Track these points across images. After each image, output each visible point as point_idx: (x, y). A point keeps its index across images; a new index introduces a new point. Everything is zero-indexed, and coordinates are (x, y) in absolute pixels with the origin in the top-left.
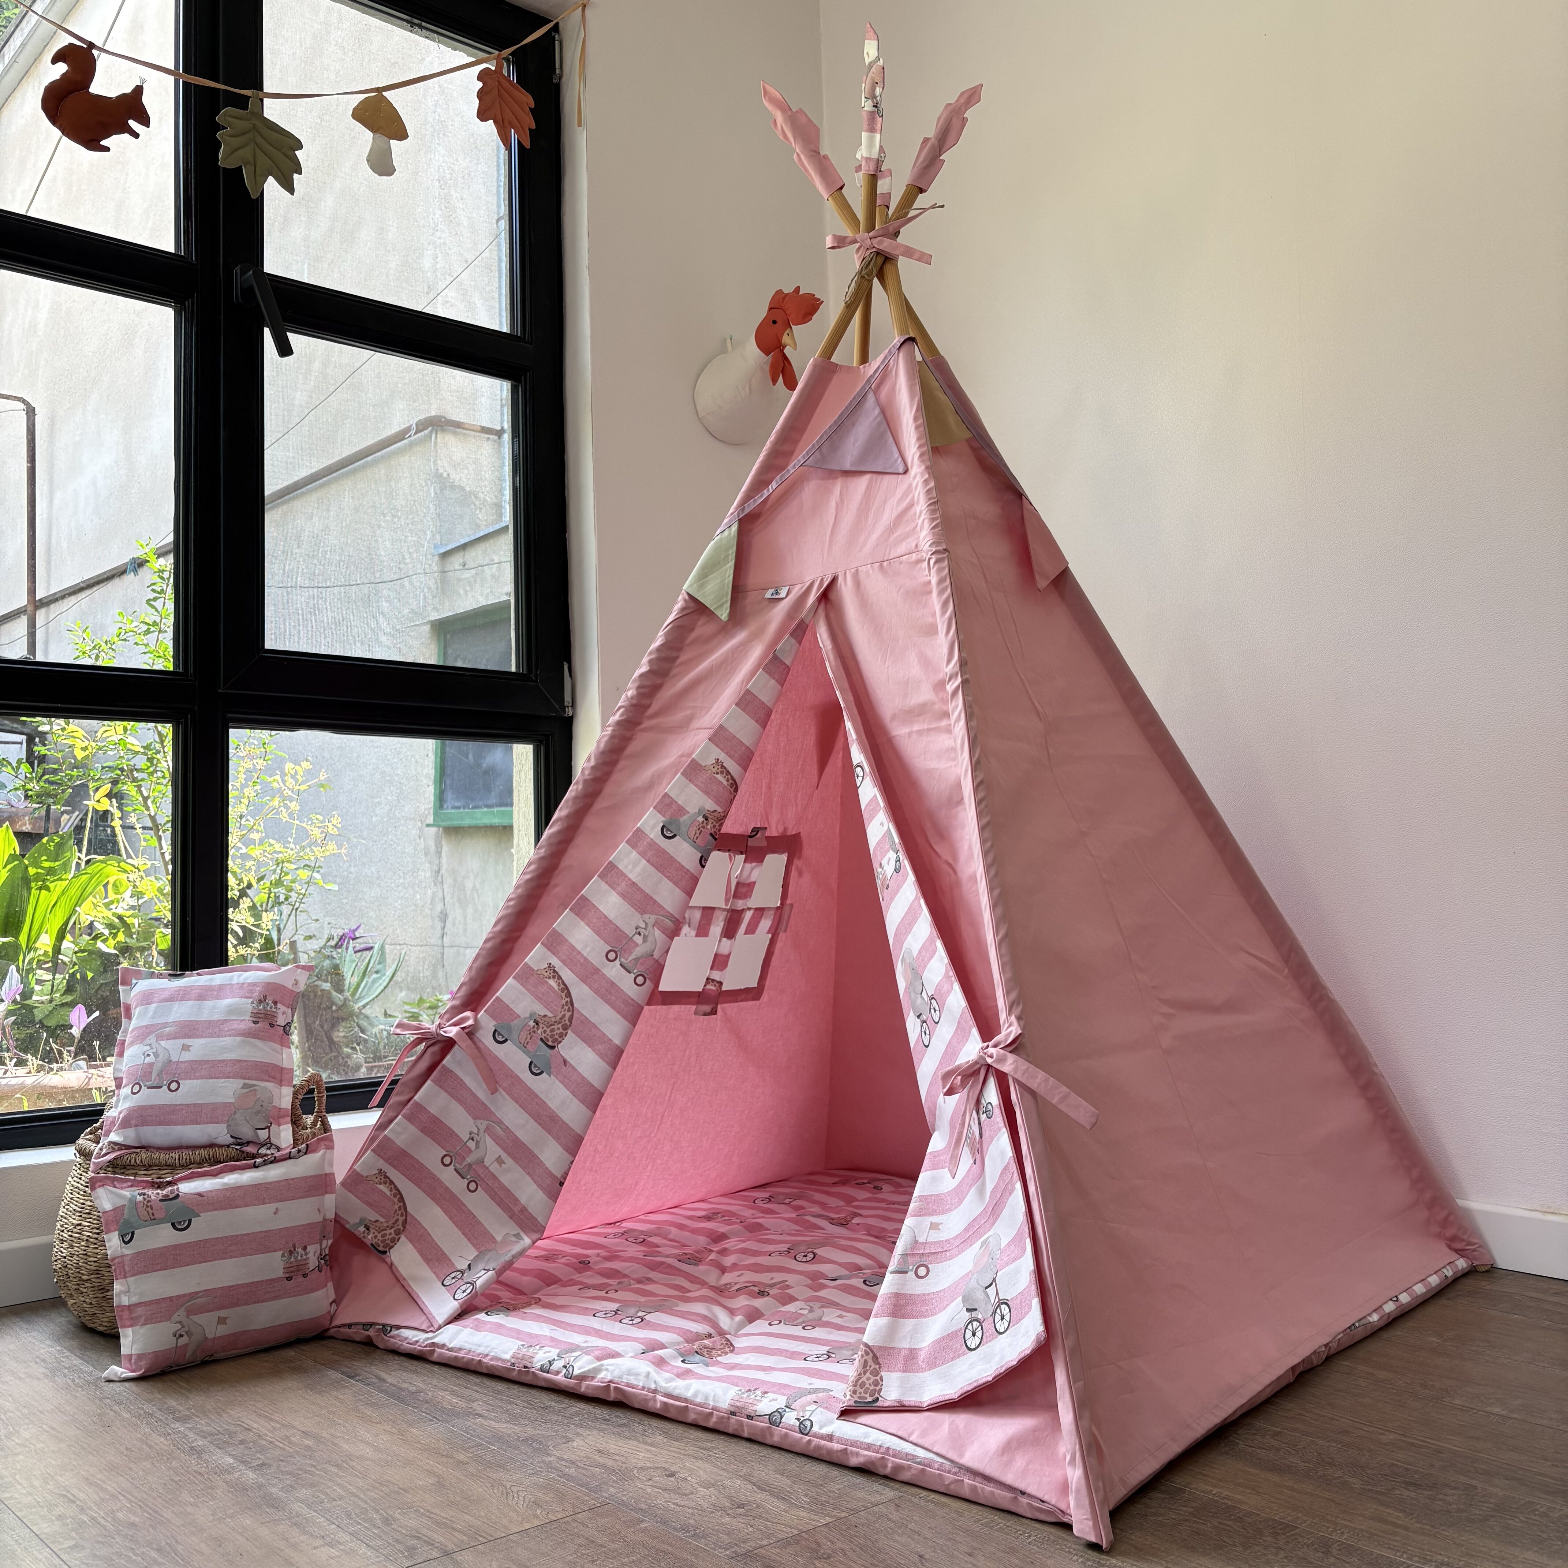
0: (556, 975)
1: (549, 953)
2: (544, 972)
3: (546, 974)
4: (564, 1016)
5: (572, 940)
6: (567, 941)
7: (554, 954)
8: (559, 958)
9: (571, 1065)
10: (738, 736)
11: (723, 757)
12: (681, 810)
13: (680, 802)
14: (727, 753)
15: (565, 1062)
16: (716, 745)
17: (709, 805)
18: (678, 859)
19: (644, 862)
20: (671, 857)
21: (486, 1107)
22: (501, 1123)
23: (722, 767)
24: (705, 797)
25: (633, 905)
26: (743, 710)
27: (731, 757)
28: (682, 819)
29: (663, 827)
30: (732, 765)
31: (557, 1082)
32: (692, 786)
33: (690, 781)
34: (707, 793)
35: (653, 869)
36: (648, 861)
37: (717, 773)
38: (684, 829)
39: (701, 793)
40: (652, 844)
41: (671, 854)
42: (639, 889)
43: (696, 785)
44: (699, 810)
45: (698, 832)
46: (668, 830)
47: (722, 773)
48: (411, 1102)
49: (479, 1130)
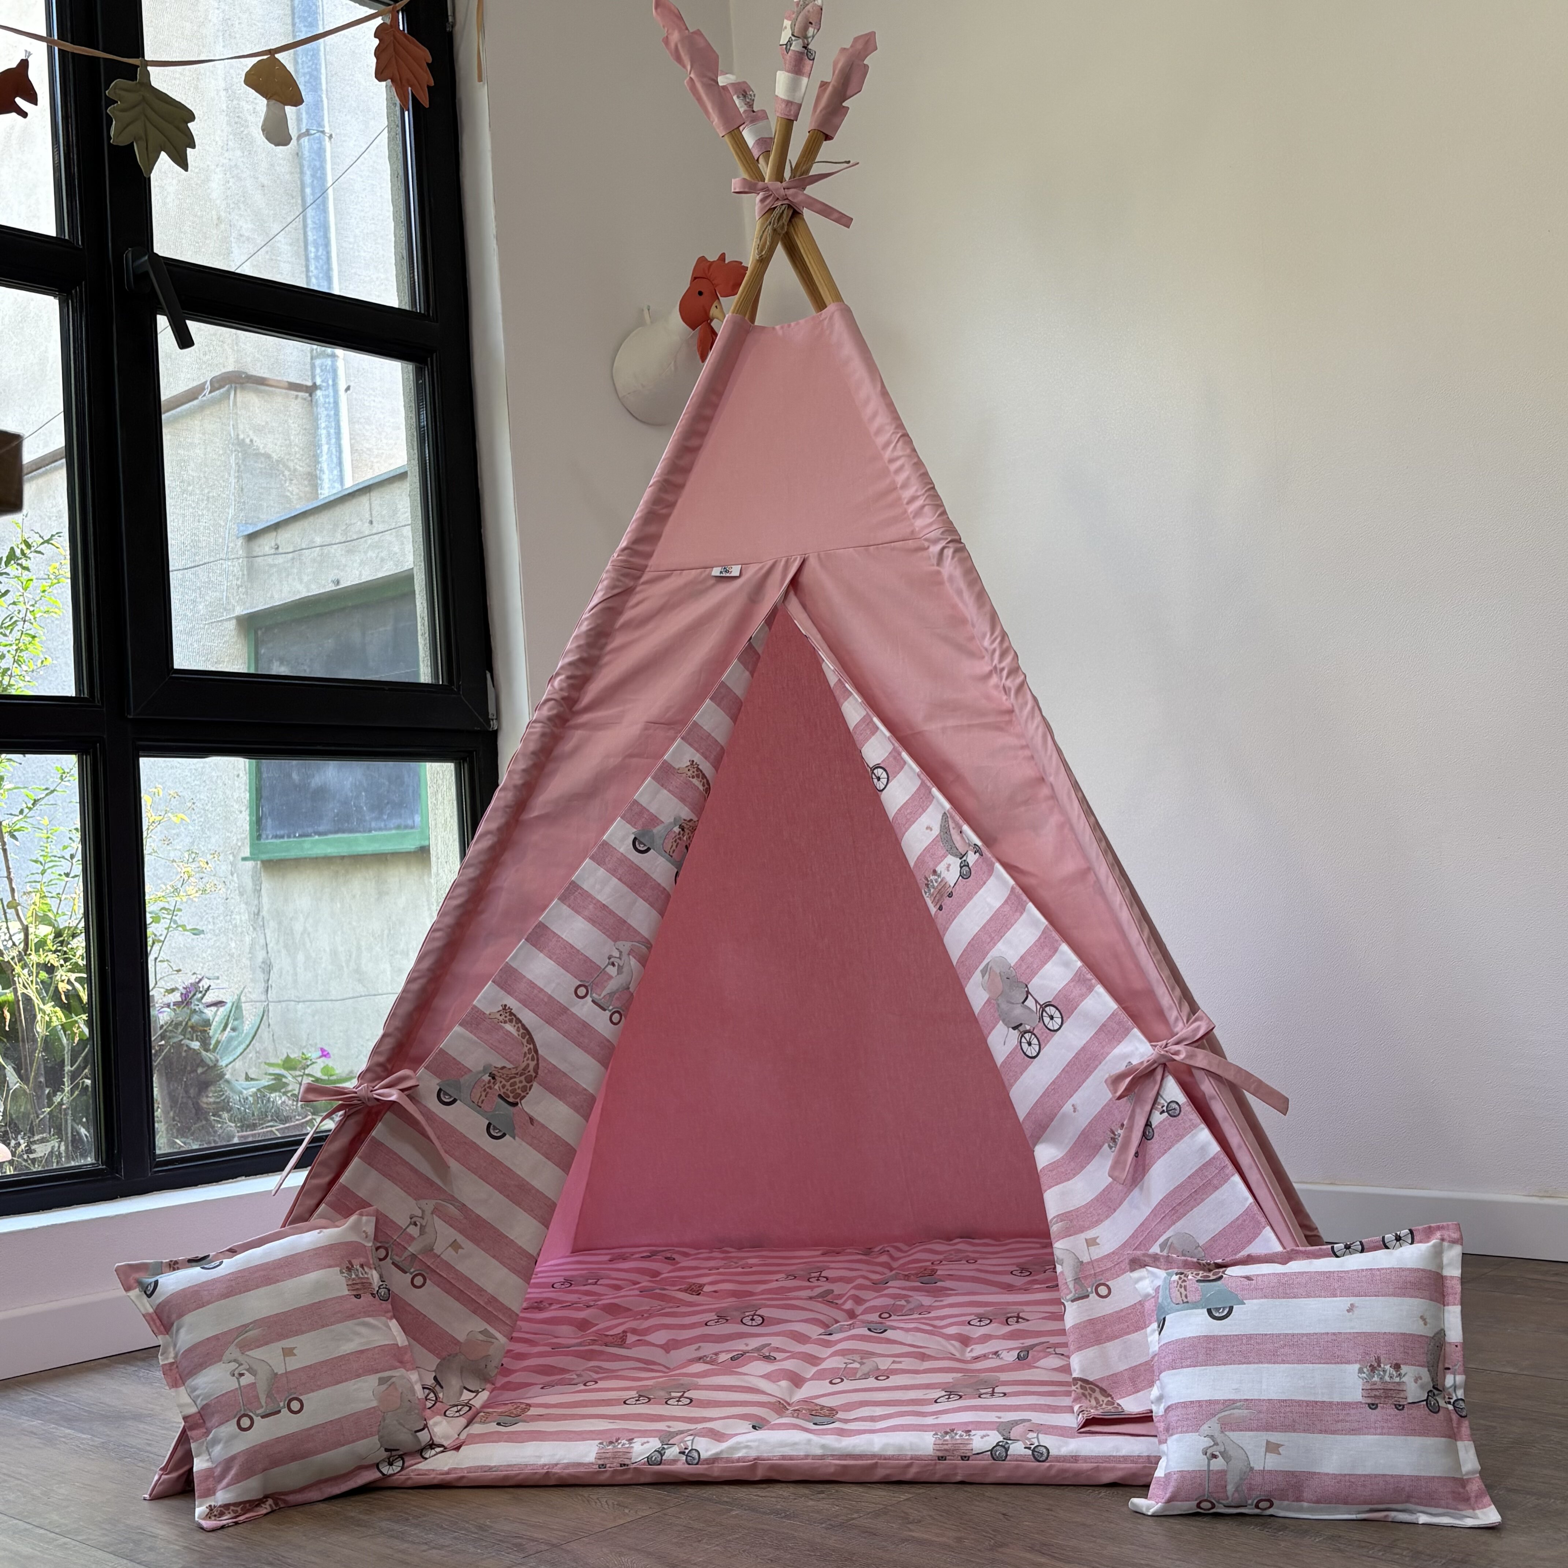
0: (512, 1018)
1: (502, 994)
2: (497, 1017)
3: (500, 1019)
4: (528, 1065)
5: (530, 976)
6: (525, 977)
7: (509, 994)
8: (515, 998)
9: (539, 1123)
10: (713, 735)
11: (697, 758)
12: (654, 820)
13: (652, 811)
14: (703, 754)
15: (532, 1120)
16: (690, 744)
17: (686, 813)
18: (654, 876)
19: (615, 881)
20: (646, 874)
21: (432, 1184)
22: (452, 1200)
23: (698, 769)
24: (681, 805)
25: (605, 931)
26: (719, 705)
27: (706, 758)
28: (655, 831)
29: (635, 839)
30: (706, 767)
31: (524, 1144)
32: (665, 792)
33: (662, 786)
34: (683, 800)
35: (626, 889)
36: (620, 879)
37: (693, 777)
38: (658, 842)
39: (676, 800)
40: (623, 860)
41: (646, 870)
42: (611, 912)
43: (669, 791)
44: (675, 819)
45: (675, 844)
46: (641, 843)
47: (698, 776)
48: (336, 1187)
49: (423, 1211)
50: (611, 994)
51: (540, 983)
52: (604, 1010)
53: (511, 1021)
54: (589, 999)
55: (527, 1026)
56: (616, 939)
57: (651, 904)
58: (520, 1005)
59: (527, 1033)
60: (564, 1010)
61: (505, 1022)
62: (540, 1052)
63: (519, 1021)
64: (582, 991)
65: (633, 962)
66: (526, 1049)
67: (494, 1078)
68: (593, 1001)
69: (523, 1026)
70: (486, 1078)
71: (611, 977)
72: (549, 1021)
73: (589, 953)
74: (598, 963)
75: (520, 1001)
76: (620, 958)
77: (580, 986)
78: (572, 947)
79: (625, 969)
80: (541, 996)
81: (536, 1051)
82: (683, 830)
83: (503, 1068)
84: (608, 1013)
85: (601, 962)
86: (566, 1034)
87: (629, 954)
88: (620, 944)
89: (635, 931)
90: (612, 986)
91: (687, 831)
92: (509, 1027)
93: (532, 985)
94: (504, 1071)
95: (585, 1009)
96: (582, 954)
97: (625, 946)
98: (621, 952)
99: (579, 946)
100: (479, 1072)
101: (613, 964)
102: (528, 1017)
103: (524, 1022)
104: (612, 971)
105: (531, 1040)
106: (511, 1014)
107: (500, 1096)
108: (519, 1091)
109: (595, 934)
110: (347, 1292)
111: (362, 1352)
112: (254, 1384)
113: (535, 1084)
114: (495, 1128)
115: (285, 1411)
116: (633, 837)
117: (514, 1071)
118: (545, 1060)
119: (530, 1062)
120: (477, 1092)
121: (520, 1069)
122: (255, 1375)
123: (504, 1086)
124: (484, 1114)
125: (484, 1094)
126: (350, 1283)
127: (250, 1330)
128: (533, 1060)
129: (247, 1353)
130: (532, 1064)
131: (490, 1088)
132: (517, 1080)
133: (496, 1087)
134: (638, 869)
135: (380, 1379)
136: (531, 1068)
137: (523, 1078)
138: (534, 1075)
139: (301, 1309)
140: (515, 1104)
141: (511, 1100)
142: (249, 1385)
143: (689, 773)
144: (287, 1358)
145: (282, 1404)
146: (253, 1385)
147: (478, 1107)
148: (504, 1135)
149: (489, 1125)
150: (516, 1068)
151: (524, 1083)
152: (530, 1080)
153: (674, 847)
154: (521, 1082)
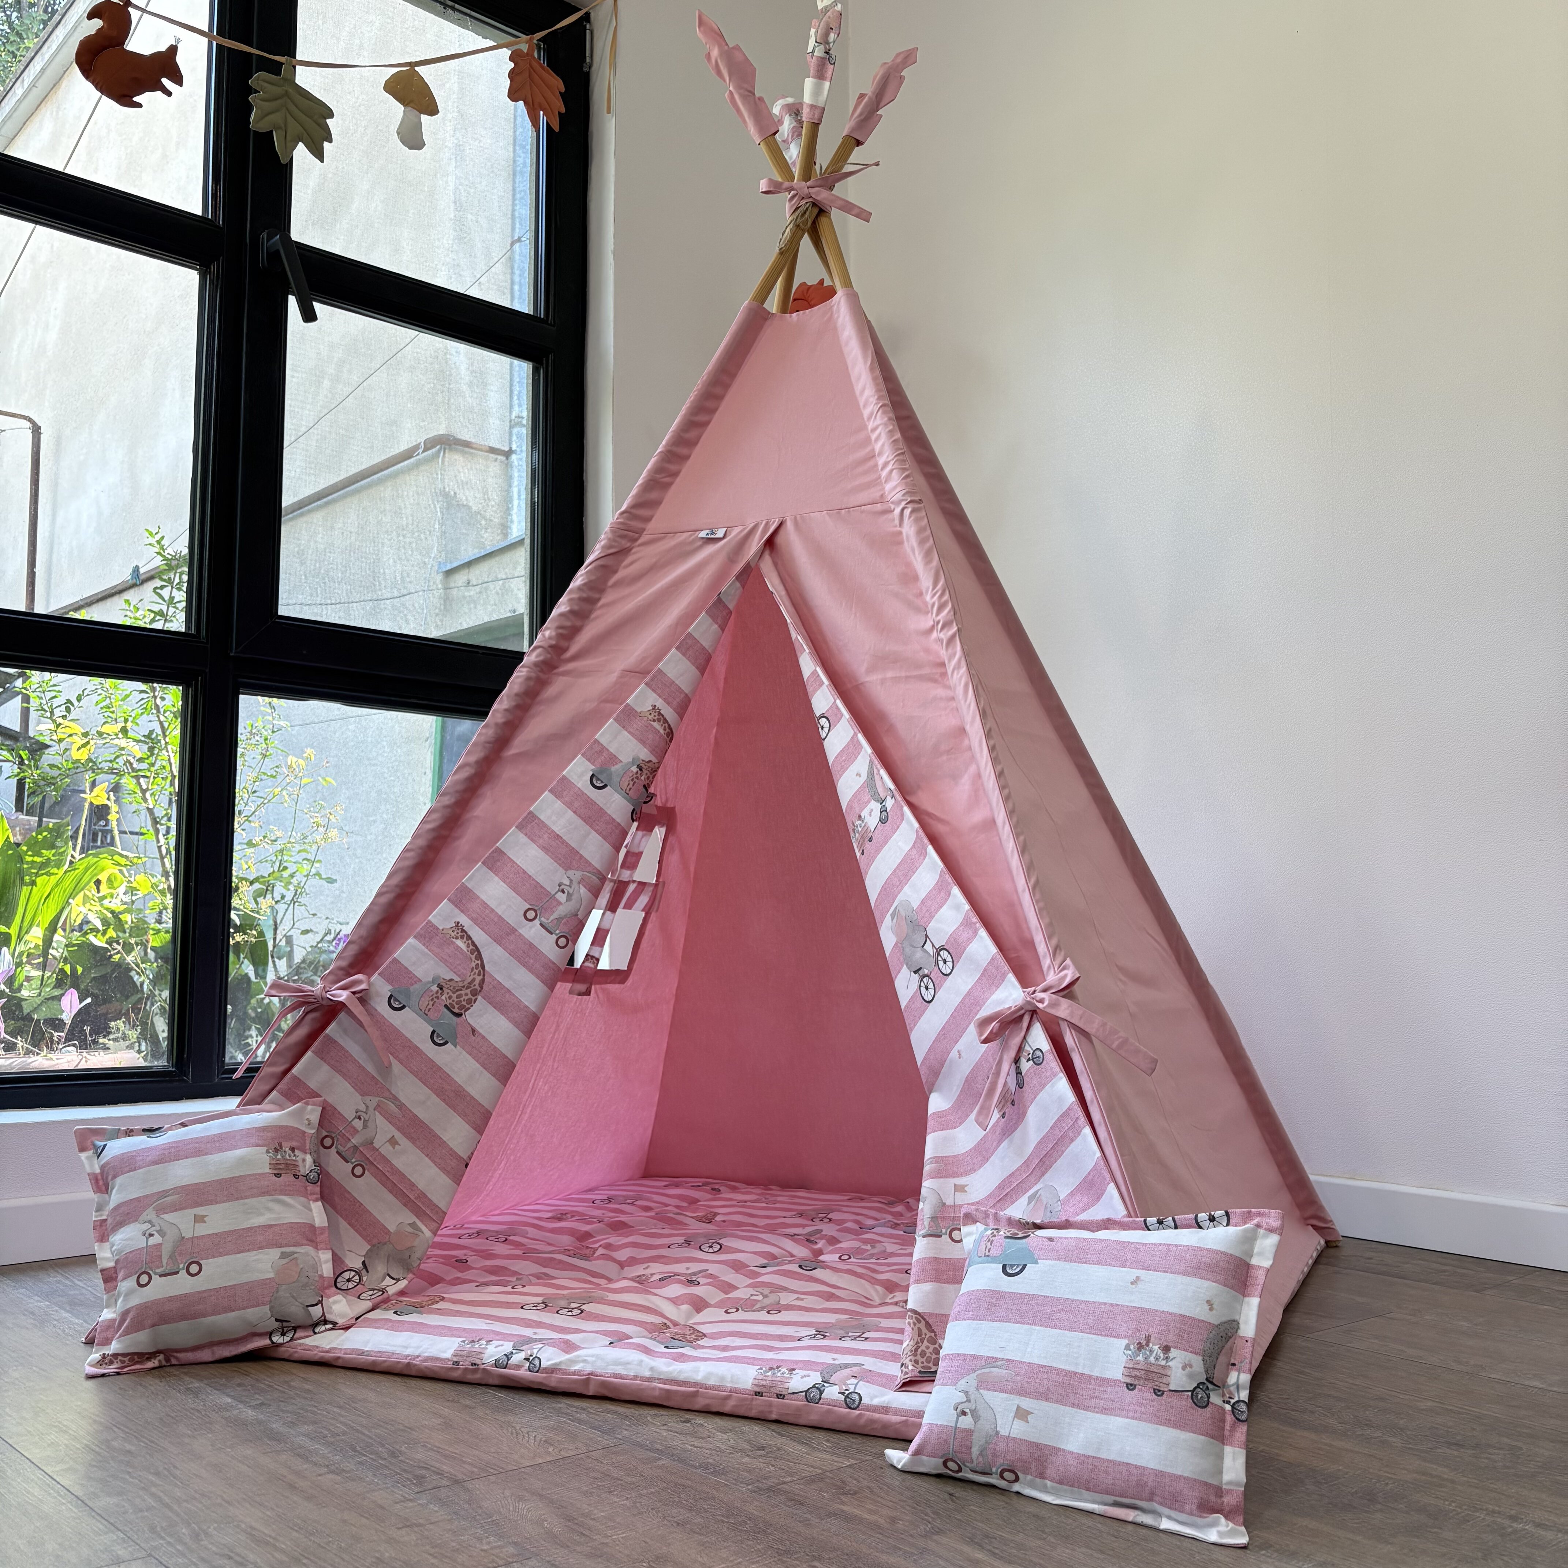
0: (464, 934)
1: (457, 911)
2: (451, 932)
3: (453, 934)
4: (474, 980)
5: (483, 897)
6: (479, 897)
7: (462, 912)
8: (468, 916)
9: (480, 1034)
10: (677, 682)
11: (660, 703)
12: (613, 759)
13: (611, 750)
14: (665, 700)
15: (474, 1031)
16: (653, 690)
17: (644, 754)
18: (609, 812)
19: (570, 813)
20: (601, 809)
21: (377, 1082)
22: (395, 1099)
23: (660, 714)
24: (640, 746)
25: (556, 859)
26: (684, 655)
27: (668, 703)
28: (613, 769)
29: (593, 776)
30: (669, 713)
31: (464, 1053)
32: (626, 733)
33: (624, 727)
34: (642, 742)
35: (580, 822)
36: (575, 812)
37: (654, 721)
38: (616, 779)
39: (635, 741)
40: (580, 794)
41: (601, 806)
42: (564, 842)
43: (630, 732)
44: (633, 759)
45: (632, 783)
46: (598, 779)
47: (659, 720)
48: (289, 1076)
49: (367, 1107)
50: (559, 919)
51: (492, 904)
52: (551, 933)
53: (462, 937)
54: (537, 922)
55: (477, 943)
56: (567, 867)
57: (605, 838)
58: (471, 923)
59: (476, 950)
60: (513, 931)
61: (457, 938)
62: (486, 968)
63: (469, 938)
64: (531, 914)
65: (583, 890)
66: (474, 965)
67: (441, 989)
68: (541, 925)
69: (473, 942)
70: (435, 988)
71: (560, 903)
72: (498, 940)
73: (540, 879)
74: (549, 889)
75: (472, 919)
76: (570, 886)
77: (529, 909)
78: (525, 872)
79: (574, 897)
80: (492, 916)
81: (483, 967)
82: (641, 770)
83: (451, 980)
84: (554, 937)
85: (552, 888)
86: (512, 953)
87: (579, 883)
88: (571, 873)
89: (587, 861)
90: (561, 911)
91: (645, 771)
92: (460, 943)
93: (485, 905)
94: (451, 983)
95: (533, 932)
96: (533, 879)
97: (576, 875)
98: (571, 881)
99: (531, 872)
100: (429, 982)
101: (563, 891)
102: (478, 935)
103: (474, 939)
104: (562, 897)
105: (479, 957)
106: (463, 931)
107: (446, 1006)
108: (464, 1003)
109: (547, 861)
110: (268, 1171)
111: (270, 1226)
112: (161, 1244)
113: (479, 998)
114: (439, 1036)
115: (183, 1273)
116: (591, 773)
117: (461, 984)
118: (491, 976)
119: (476, 976)
120: (425, 1001)
121: (466, 983)
122: (163, 1237)
123: (450, 998)
124: (429, 1021)
125: (431, 1003)
126: (274, 1162)
127: (169, 1196)
128: (479, 975)
129: (162, 1216)
130: (479, 979)
131: (437, 998)
132: (463, 992)
133: (443, 998)
134: (594, 803)
135: (282, 1253)
136: (477, 982)
137: (468, 991)
138: (479, 989)
139: (220, 1182)
140: (459, 1015)
141: (456, 1010)
142: (155, 1245)
143: (650, 717)
144: (197, 1225)
145: (181, 1266)
146: (158, 1246)
147: (425, 1014)
148: (446, 1043)
149: (433, 1032)
150: (463, 981)
151: (470, 996)
152: (475, 993)
153: (631, 786)
154: (466, 995)
